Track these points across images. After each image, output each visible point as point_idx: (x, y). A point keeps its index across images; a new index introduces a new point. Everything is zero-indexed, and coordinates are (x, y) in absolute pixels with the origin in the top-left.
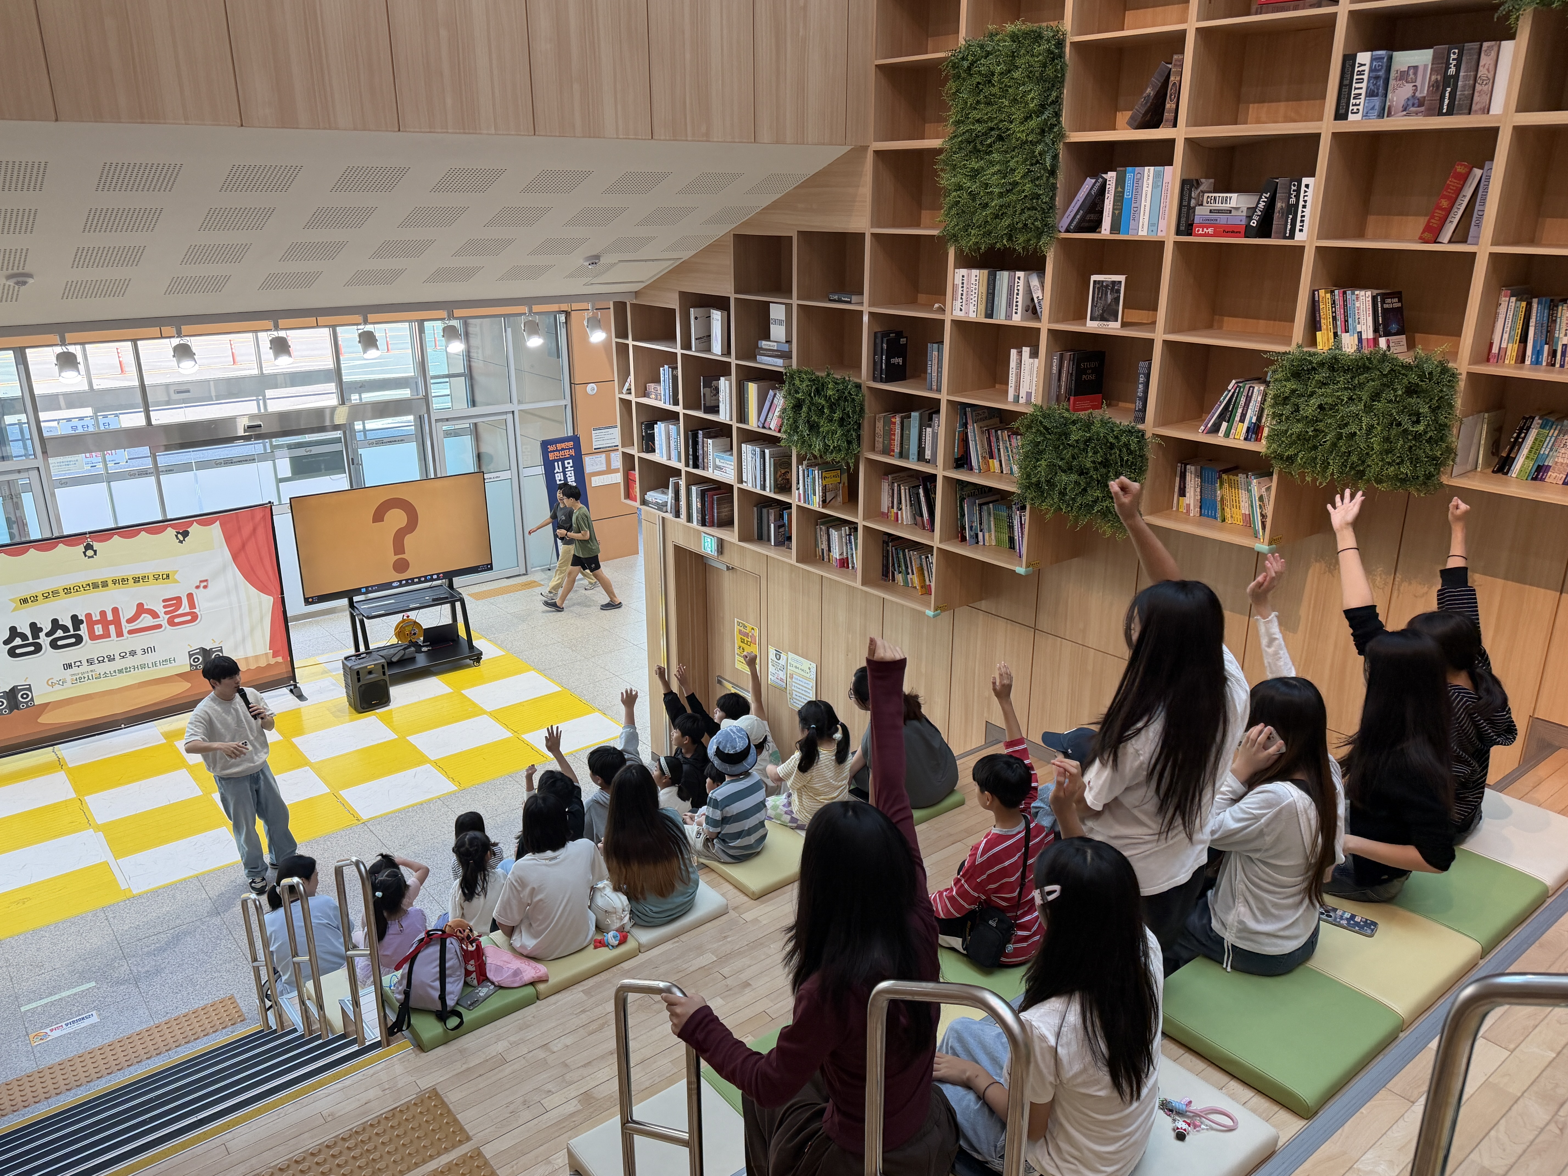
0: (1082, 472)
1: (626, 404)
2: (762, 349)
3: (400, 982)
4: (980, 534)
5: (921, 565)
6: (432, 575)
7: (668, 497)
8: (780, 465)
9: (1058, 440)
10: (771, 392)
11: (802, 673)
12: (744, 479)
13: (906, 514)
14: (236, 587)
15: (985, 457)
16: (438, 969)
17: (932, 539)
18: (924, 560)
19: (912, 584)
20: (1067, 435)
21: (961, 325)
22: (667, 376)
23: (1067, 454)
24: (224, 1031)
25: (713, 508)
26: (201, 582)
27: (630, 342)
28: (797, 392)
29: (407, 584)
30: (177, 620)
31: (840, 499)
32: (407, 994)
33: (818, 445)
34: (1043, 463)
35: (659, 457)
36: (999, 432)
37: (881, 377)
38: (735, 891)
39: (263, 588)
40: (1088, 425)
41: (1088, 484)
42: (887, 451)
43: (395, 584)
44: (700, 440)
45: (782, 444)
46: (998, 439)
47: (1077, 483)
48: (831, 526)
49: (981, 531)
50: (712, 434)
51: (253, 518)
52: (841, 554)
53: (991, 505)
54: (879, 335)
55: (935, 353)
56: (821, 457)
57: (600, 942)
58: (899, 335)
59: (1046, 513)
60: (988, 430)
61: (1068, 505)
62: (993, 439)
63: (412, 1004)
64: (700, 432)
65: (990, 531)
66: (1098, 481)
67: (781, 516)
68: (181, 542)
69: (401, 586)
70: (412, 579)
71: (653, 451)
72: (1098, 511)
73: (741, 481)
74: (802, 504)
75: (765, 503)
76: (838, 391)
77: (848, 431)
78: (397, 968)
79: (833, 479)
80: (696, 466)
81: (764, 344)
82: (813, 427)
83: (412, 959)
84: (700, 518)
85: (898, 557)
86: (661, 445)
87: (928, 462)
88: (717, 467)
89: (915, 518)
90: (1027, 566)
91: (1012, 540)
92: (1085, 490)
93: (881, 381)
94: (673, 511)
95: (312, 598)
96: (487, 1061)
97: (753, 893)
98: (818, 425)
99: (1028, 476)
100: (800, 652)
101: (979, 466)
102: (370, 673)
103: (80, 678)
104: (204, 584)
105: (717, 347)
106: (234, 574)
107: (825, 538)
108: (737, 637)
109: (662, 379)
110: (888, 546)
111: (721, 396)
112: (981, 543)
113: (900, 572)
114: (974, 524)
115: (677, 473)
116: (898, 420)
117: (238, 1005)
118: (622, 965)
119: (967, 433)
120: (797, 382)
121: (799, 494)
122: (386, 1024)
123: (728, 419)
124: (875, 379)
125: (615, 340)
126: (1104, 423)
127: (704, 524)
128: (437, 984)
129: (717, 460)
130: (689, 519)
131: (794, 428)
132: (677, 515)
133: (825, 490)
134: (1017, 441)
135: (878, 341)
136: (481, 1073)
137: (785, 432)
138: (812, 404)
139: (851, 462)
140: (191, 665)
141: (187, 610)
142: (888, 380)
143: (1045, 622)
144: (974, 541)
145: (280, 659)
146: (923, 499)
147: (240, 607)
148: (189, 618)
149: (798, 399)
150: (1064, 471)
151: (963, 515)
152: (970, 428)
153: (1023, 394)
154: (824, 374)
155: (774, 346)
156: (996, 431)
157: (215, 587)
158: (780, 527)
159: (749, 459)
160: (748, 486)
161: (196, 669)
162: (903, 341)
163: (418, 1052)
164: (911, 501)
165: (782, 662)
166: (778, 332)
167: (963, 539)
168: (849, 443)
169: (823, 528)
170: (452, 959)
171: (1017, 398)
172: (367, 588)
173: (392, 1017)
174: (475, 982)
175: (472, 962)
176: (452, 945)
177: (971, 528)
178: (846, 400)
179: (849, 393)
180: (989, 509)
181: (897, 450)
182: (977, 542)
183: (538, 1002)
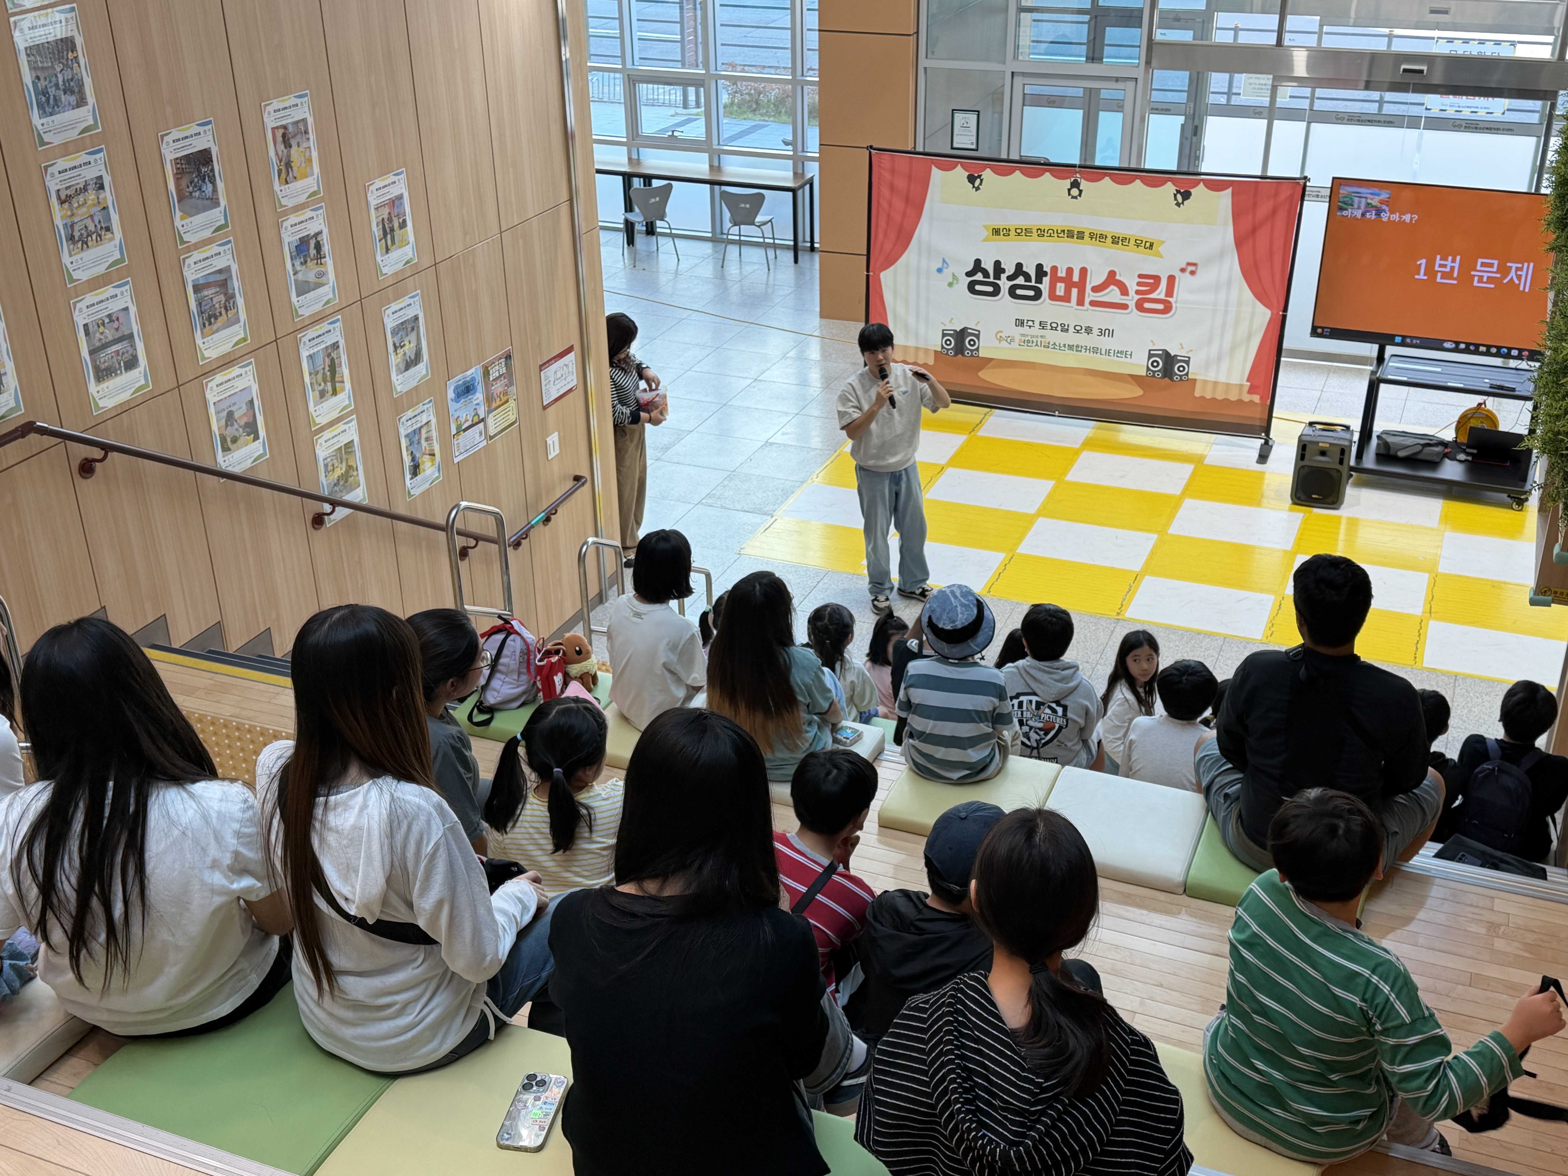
14: (1229, 283)
26: (1189, 264)
29: (1467, 351)
30: (1147, 305)
39: (1261, 296)
43: (1447, 345)
51: (1276, 194)
69: (1456, 350)
70: (1477, 346)
95: (1323, 328)
102: (1323, 453)
103: (1028, 341)
104: (1191, 268)
106: (1232, 264)
141: (1162, 296)
145: (1256, 398)
147: (1226, 312)
148: (1160, 307)
157: (1205, 276)
172: (1404, 337)
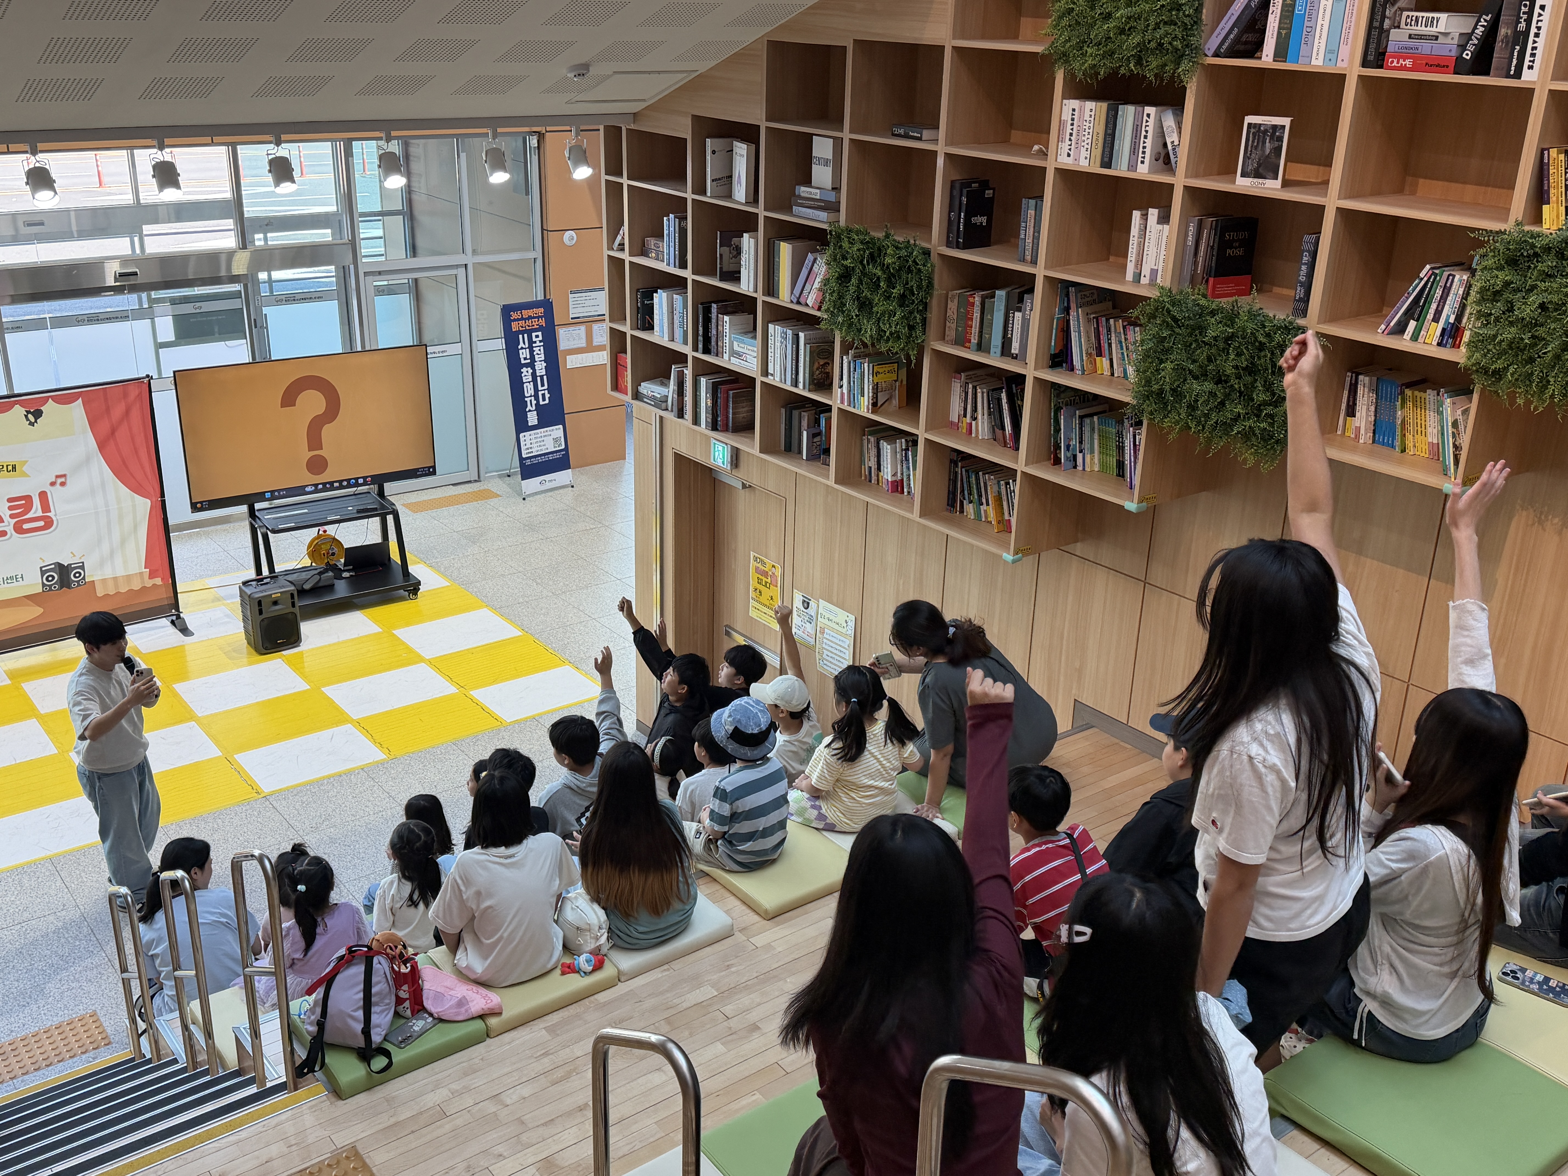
0: (1220, 380)
1: (616, 264)
2: (800, 197)
3: (312, 1010)
4: (1080, 457)
5: (999, 493)
6: (357, 479)
7: (670, 390)
8: (818, 354)
9: (1191, 335)
10: (810, 257)
11: (836, 627)
12: (771, 371)
13: (982, 426)
14: (103, 484)
15: (1090, 354)
16: (361, 995)
17: (1016, 460)
18: (1003, 488)
19: (986, 517)
20: (1202, 329)
21: (1066, 175)
22: (672, 229)
23: (1202, 355)
24: (84, 1056)
25: (727, 407)
26: (57, 477)
27: (625, 181)
28: (844, 258)
29: (325, 490)
30: (25, 526)
31: (895, 402)
32: (321, 1025)
33: (869, 330)
34: (1169, 365)
35: (659, 336)
36: (1112, 321)
37: (958, 242)
38: (744, 907)
39: (137, 488)
40: (1231, 318)
41: (1227, 396)
42: (962, 341)
43: (308, 489)
44: (714, 315)
45: (823, 326)
46: (1109, 330)
47: (1212, 394)
48: (884, 438)
49: (1081, 451)
50: (730, 309)
51: (125, 395)
52: (894, 475)
53: (1095, 418)
54: (957, 185)
55: (1031, 212)
56: (873, 345)
57: (569, 967)
58: (985, 185)
59: (1168, 433)
60: (1097, 318)
61: (1199, 423)
62: (1103, 331)
63: (328, 1038)
64: (714, 306)
65: (1092, 452)
66: (1241, 393)
67: (817, 422)
68: (32, 424)
69: (316, 491)
70: (332, 483)
71: (651, 327)
72: (1239, 432)
73: (765, 373)
74: (845, 407)
75: (795, 403)
76: (899, 258)
77: (911, 313)
78: (309, 992)
79: (887, 376)
80: (707, 351)
81: (803, 191)
82: (865, 305)
83: (329, 981)
84: (709, 420)
85: (969, 482)
86: (661, 320)
87: (1015, 357)
88: (734, 353)
89: (994, 431)
90: (1140, 501)
91: (1121, 465)
92: (1222, 403)
93: (958, 248)
94: (675, 409)
95: (201, 503)
96: (421, 1113)
97: (766, 911)
98: (870, 303)
99: (1148, 382)
100: (835, 600)
101: (1082, 366)
102: (275, 603)
104: (61, 480)
105: (740, 193)
106: (100, 468)
107: (873, 452)
108: (753, 577)
109: (666, 232)
110: (957, 467)
111: (743, 259)
112: (1080, 468)
113: (971, 502)
114: (1073, 443)
115: (682, 358)
116: (977, 300)
117: (101, 1025)
118: (596, 996)
119: (1068, 321)
120: (845, 245)
121: (842, 394)
122: (293, 1062)
123: (751, 289)
124: (949, 244)
125: (604, 177)
126: (1252, 315)
127: (714, 427)
128: (360, 1014)
129: (735, 343)
130: (696, 421)
131: (839, 306)
132: (681, 415)
133: (876, 389)
134: (1135, 334)
135: (956, 193)
136: (413, 1129)
137: (827, 311)
138: (864, 273)
139: (913, 354)
140: (44, 585)
141: (40, 513)
142: (966, 246)
143: (1158, 574)
144: (1072, 464)
145: (158, 581)
146: (1005, 406)
147: (108, 511)
148: (42, 523)
149: (846, 267)
150: (1196, 378)
151: (1058, 430)
152: (1073, 313)
153: (1146, 271)
154: (880, 235)
155: (816, 194)
156: (1107, 320)
157: (75, 485)
158: (815, 435)
159: (778, 344)
160: (775, 380)
161: (51, 590)
162: (989, 193)
163: (333, 1099)
164: (989, 408)
165: (812, 611)
166: (822, 175)
167: (1057, 461)
168: (911, 328)
169: (872, 439)
170: (379, 982)
171: (1138, 277)
172: (272, 492)
173: (302, 1054)
174: (409, 1012)
175: (405, 987)
176: (381, 965)
177: (1068, 447)
178: (909, 271)
179: (914, 261)
180: (1092, 423)
181: (974, 340)
182: (1075, 467)
183: (489, 1041)
